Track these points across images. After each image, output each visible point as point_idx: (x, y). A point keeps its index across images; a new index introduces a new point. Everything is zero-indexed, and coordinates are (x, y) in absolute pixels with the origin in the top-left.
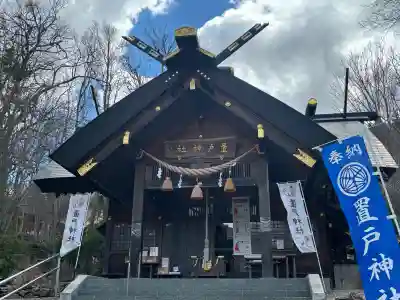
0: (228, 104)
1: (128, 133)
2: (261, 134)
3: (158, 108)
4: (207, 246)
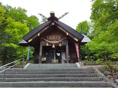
0: (61, 28)
1: (39, 33)
2: (67, 34)
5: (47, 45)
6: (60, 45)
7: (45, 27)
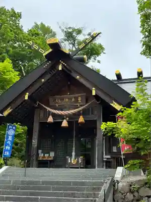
0: (78, 77)
1: (28, 94)
2: (94, 93)
3: (43, 80)
4: (74, 151)
5: (50, 119)
6: (81, 119)
7: (41, 77)
